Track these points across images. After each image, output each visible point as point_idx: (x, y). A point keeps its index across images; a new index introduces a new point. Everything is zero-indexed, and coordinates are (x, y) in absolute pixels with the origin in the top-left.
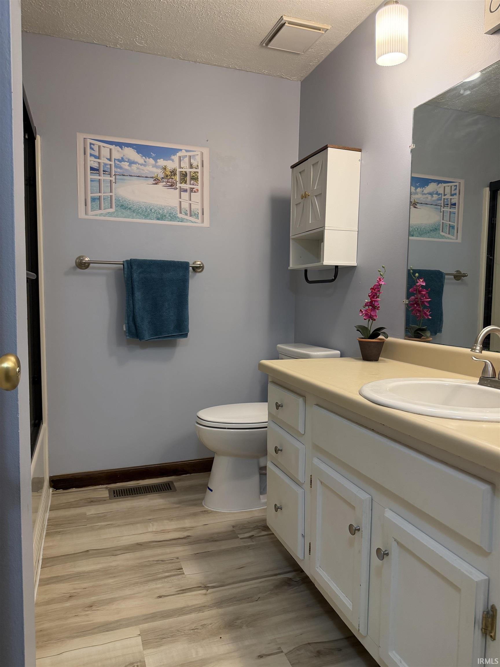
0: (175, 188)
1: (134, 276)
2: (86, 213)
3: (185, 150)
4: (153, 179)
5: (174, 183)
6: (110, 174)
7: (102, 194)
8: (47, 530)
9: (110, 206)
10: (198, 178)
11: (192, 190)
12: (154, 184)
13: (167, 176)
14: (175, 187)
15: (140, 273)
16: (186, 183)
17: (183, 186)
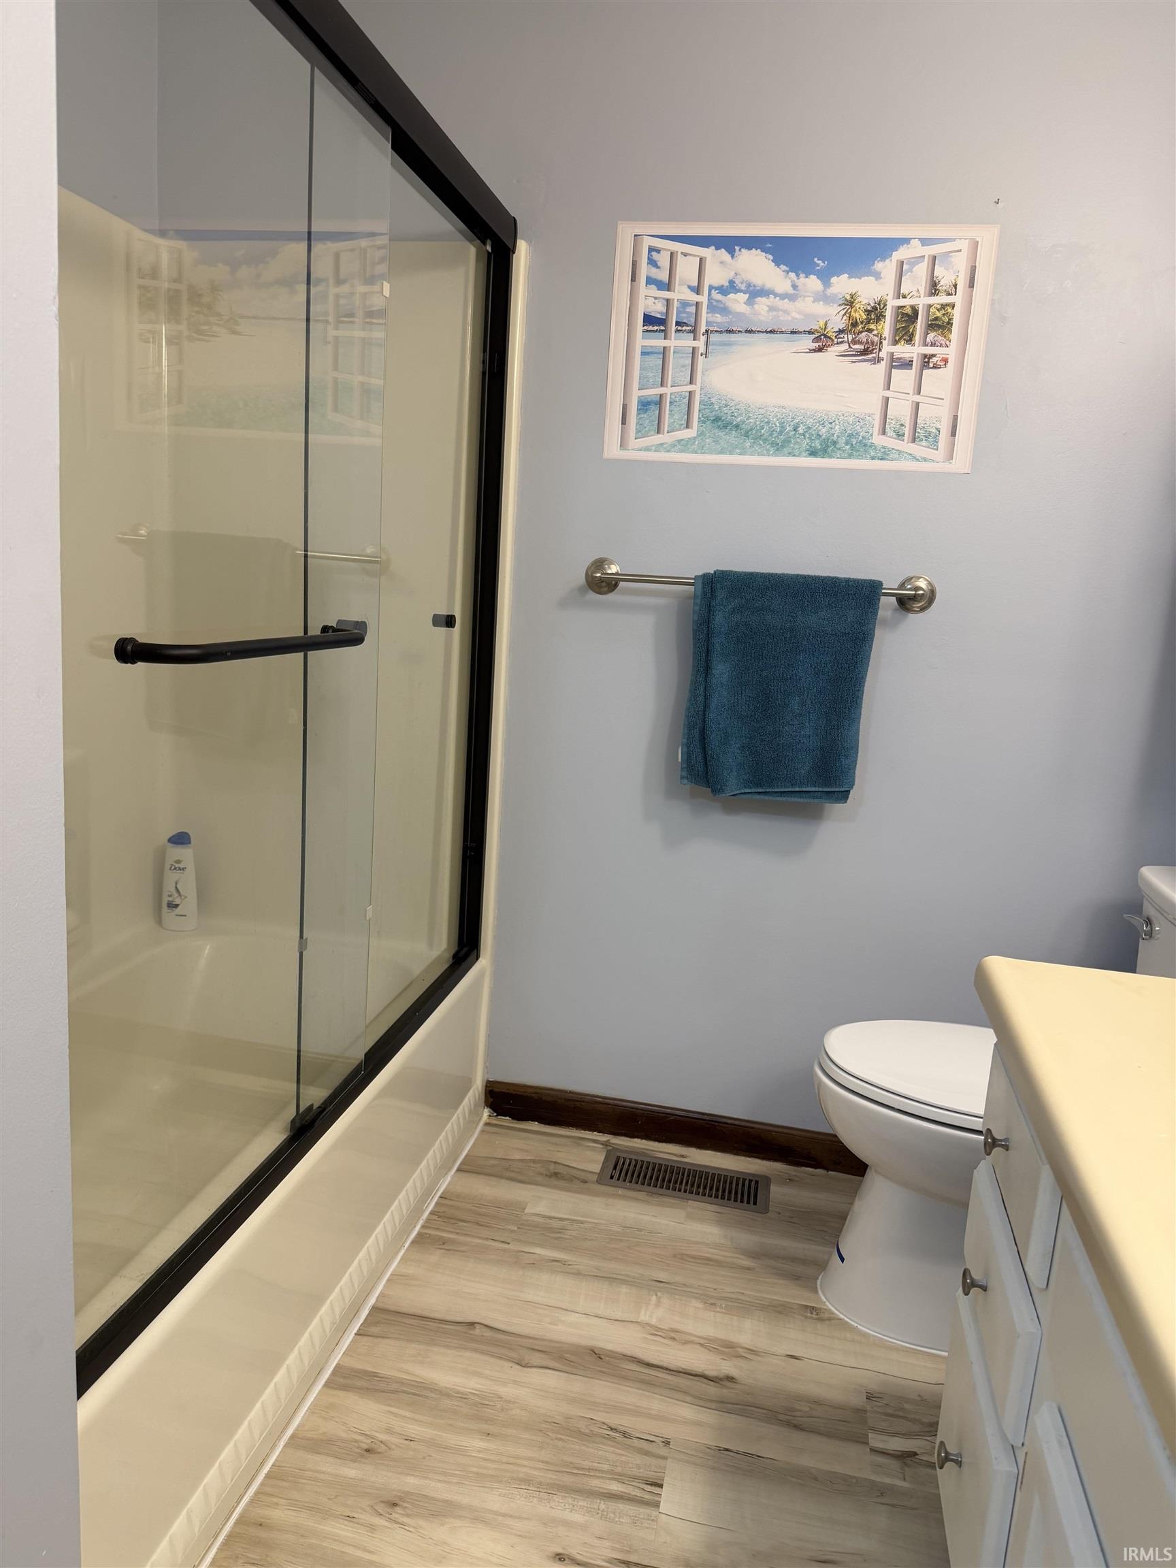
0: (875, 358)
1: (717, 620)
2: (623, 445)
3: (920, 239)
4: (814, 336)
5: (873, 343)
6: (694, 332)
7: (667, 390)
8: (423, 1227)
9: (684, 422)
10: (950, 323)
11: (926, 360)
12: (815, 351)
13: (855, 324)
14: (874, 355)
15: (733, 612)
16: (911, 340)
17: (904, 351)
